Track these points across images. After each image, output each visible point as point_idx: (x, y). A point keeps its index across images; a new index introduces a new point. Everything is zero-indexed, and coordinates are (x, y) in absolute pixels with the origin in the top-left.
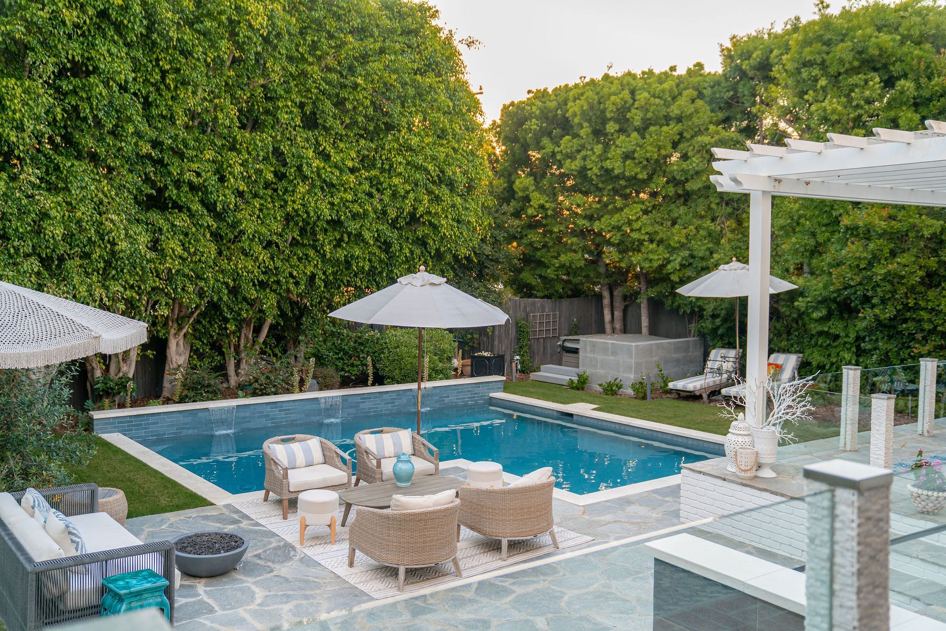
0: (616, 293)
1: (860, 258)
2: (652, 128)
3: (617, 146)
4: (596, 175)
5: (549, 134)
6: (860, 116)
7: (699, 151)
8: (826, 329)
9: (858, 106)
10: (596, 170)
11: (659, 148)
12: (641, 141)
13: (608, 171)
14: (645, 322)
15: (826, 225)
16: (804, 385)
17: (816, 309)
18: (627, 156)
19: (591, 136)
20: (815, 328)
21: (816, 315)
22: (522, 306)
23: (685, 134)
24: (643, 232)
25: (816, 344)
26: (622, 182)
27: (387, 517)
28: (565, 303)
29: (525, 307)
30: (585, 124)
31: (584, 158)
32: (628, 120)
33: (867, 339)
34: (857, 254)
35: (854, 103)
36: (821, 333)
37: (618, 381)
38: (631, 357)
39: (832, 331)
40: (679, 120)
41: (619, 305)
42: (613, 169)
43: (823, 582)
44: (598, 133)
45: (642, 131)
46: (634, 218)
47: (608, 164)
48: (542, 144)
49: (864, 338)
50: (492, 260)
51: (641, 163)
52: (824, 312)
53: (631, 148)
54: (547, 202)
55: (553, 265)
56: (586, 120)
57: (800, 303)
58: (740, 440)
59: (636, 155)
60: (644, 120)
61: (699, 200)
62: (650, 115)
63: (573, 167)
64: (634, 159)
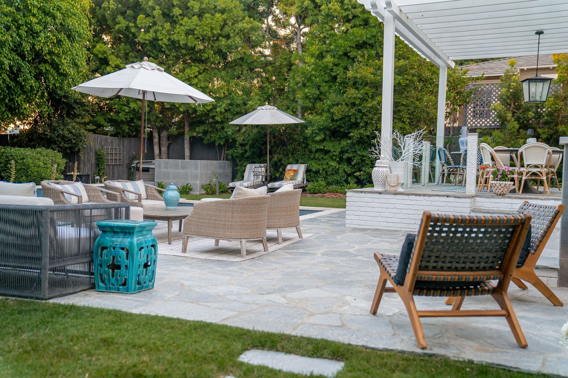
0: (162, 135)
1: (355, 98)
2: (207, 15)
3: (181, 25)
4: (165, 44)
5: (123, 14)
6: (348, 15)
7: (238, 34)
8: (322, 148)
9: (347, 10)
10: (165, 41)
11: (212, 29)
12: (200, 23)
13: (173, 42)
14: (187, 152)
15: (326, 82)
17: (317, 134)
18: (189, 32)
19: (161, 16)
20: (314, 147)
21: (318, 138)
22: (99, 140)
23: (228, 22)
24: (199, 86)
25: (314, 158)
26: (184, 51)
28: (126, 141)
29: (101, 141)
30: (157, 7)
31: (156, 32)
32: (189, 8)
33: (349, 151)
34: (355, 95)
35: (346, 7)
36: (317, 151)
37: (189, 185)
38: (197, 169)
39: (326, 148)
40: (223, 12)
41: (165, 142)
42: (179, 41)
44: (167, 16)
45: (200, 16)
46: (193, 76)
47: (175, 37)
48: (117, 20)
49: (348, 150)
50: (77, 104)
51: (199, 38)
52: (323, 136)
53: (192, 27)
54: (121, 63)
55: (124, 111)
56: (157, 4)
57: (308, 131)
58: (381, 170)
59: (196, 32)
60: (200, 9)
61: (236, 67)
62: (204, 6)
63: (147, 38)
64: (194, 34)
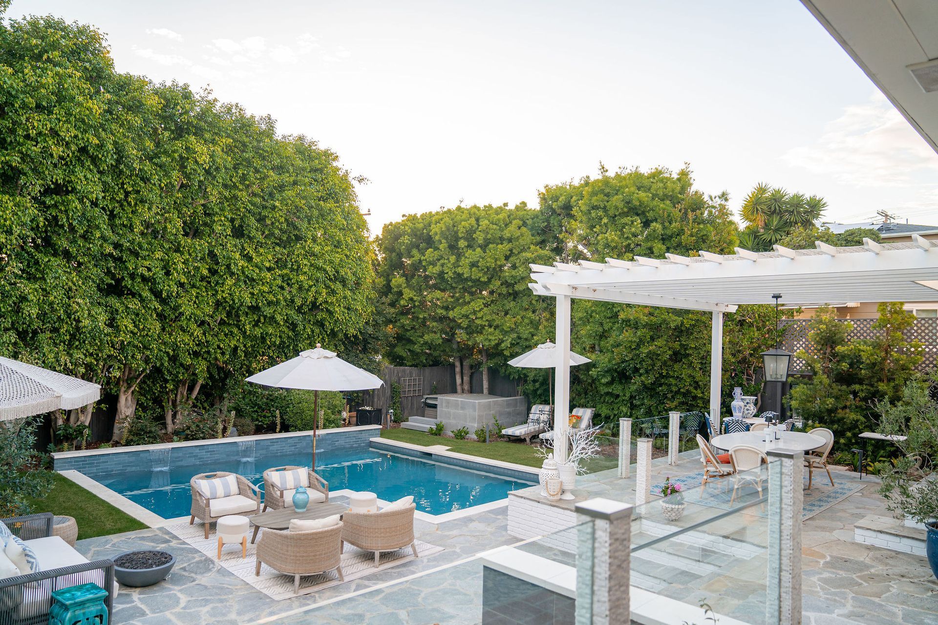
0: (464, 364)
1: (631, 341)
2: (491, 246)
3: (466, 257)
4: (451, 277)
5: (418, 247)
6: (629, 245)
7: (524, 263)
8: (611, 391)
9: (627, 238)
10: (451, 274)
11: (496, 260)
12: (483, 255)
13: (459, 275)
14: (486, 385)
15: (609, 318)
16: (594, 433)
17: (604, 376)
18: (473, 265)
19: (448, 249)
20: (603, 390)
21: (604, 381)
22: (396, 372)
23: (514, 251)
24: (484, 319)
25: (604, 402)
26: (470, 283)
27: (286, 537)
28: (428, 371)
29: (398, 373)
30: (443, 241)
31: (442, 265)
32: (474, 239)
33: (637, 398)
34: (630, 339)
35: (625, 236)
36: (608, 394)
37: (465, 429)
38: (475, 411)
39: (615, 392)
40: (510, 240)
41: (467, 371)
42: (463, 274)
43: (587, 585)
44: (453, 247)
45: (484, 247)
46: (478, 309)
47: (459, 270)
48: (412, 253)
49: (635, 396)
50: (373, 338)
51: (483, 270)
52: (609, 379)
53: (476, 259)
54: (415, 296)
55: (419, 342)
56: (444, 238)
57: (593, 372)
58: (550, 473)
59: (480, 264)
60: (485, 239)
61: (524, 298)
62: (489, 236)
63: (434, 271)
64: (478, 267)
